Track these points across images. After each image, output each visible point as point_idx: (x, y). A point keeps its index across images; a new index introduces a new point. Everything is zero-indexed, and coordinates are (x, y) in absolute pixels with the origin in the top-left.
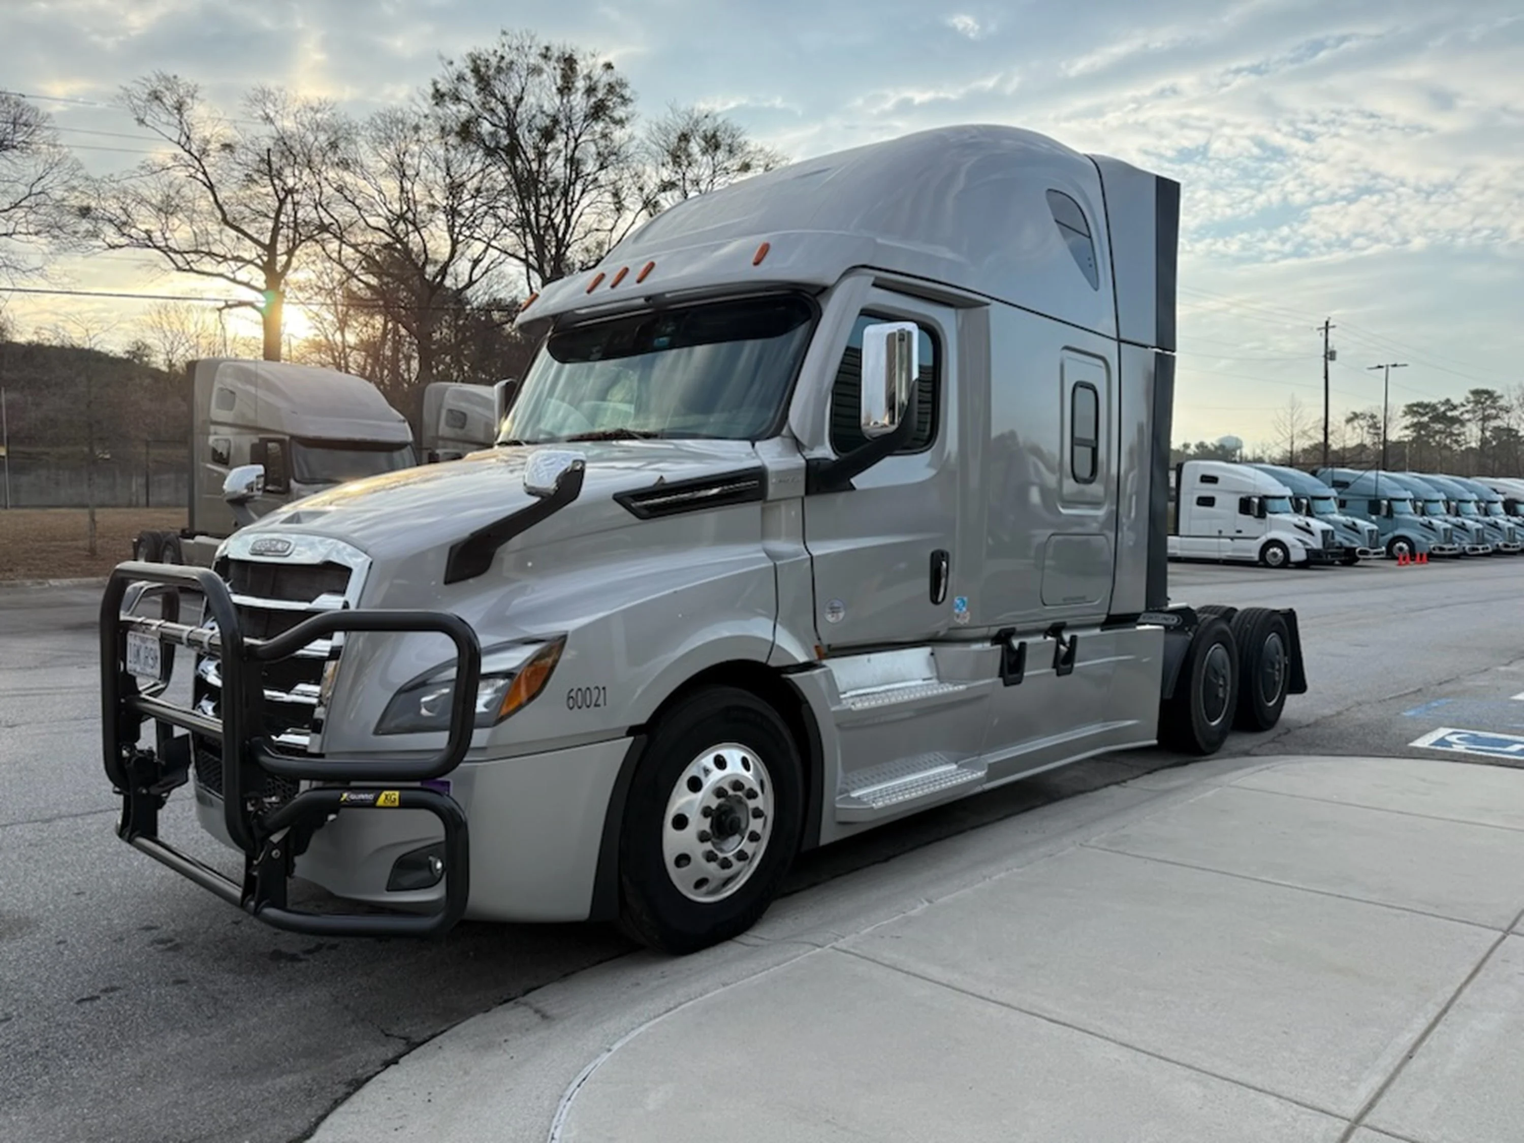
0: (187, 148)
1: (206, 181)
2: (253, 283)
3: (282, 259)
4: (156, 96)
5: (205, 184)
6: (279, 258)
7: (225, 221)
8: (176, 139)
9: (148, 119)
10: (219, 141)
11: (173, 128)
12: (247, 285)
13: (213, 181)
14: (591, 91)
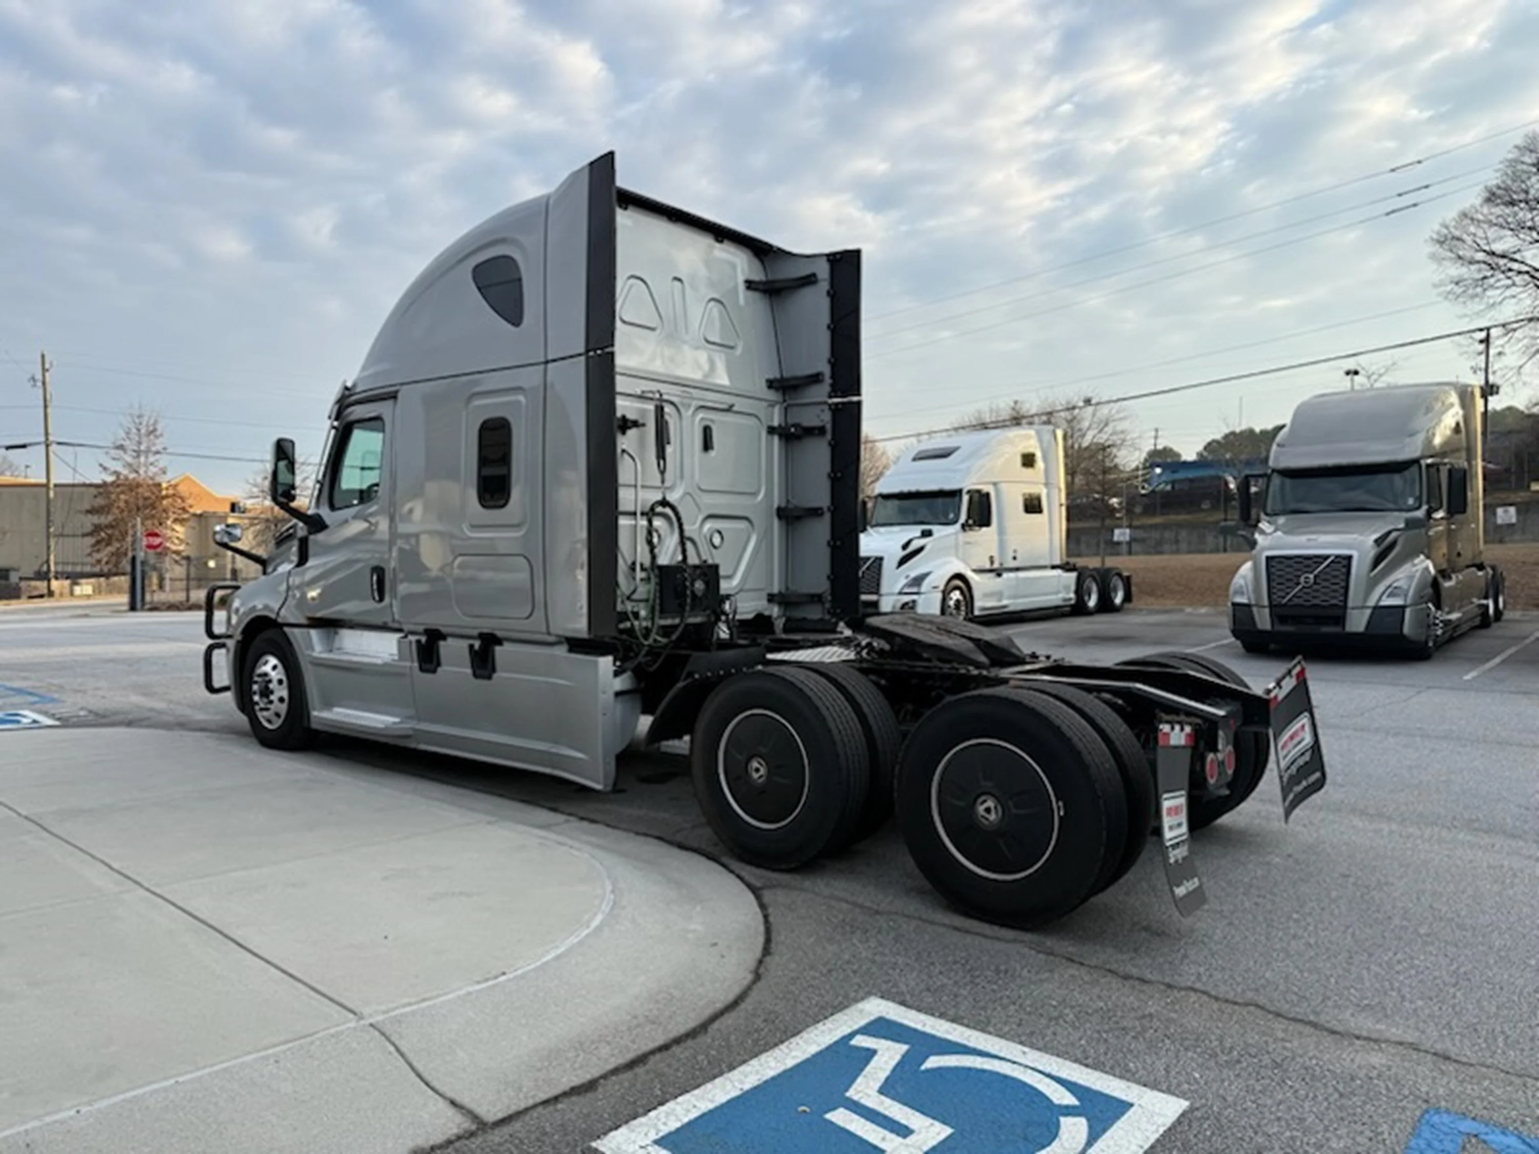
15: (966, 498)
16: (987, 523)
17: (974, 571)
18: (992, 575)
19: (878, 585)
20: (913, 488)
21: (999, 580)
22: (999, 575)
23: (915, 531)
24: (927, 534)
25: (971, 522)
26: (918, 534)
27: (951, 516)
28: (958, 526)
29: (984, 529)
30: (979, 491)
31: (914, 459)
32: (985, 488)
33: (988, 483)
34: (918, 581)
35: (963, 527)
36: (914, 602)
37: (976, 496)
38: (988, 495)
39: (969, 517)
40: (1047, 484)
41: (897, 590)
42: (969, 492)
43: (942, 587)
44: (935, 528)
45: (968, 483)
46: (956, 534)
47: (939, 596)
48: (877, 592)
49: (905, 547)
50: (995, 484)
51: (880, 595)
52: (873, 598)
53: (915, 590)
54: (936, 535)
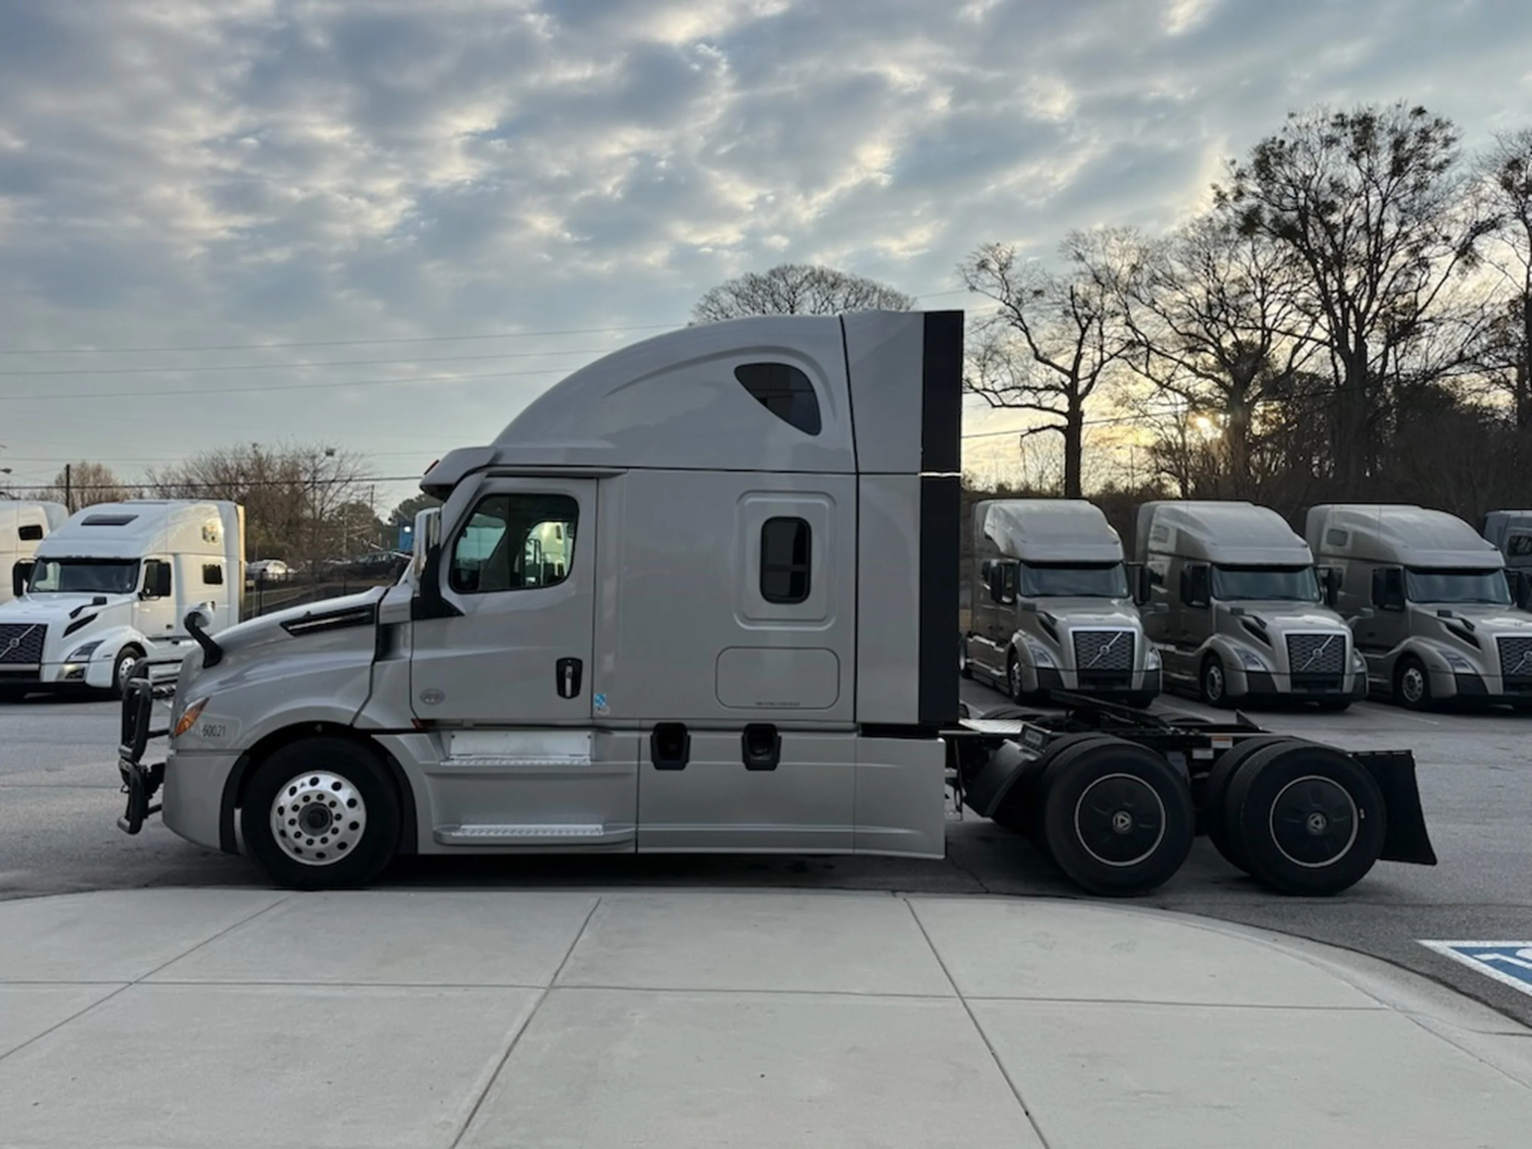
0: (1007, 301)
1: (1022, 326)
2: (1056, 408)
3: (1082, 386)
4: (983, 265)
5: (1021, 329)
6: (1081, 383)
7: (1038, 358)
8: (999, 297)
9: (978, 287)
10: (1030, 290)
11: (996, 288)
12: (1052, 410)
13: (1027, 325)
14: (1398, 144)
15: (143, 568)
16: (166, 592)
17: (150, 639)
18: (169, 643)
19: (41, 653)
20: (84, 555)
21: (175, 647)
22: (176, 643)
23: (85, 599)
24: (103, 601)
25: (148, 591)
26: (90, 602)
27: (128, 586)
28: (134, 595)
29: (163, 598)
30: (157, 561)
31: (83, 524)
32: (165, 559)
33: (166, 554)
34: (88, 649)
35: (141, 596)
36: (83, 670)
37: (156, 564)
38: (168, 565)
39: (145, 586)
40: (227, 556)
41: (63, 660)
42: (146, 561)
43: (115, 656)
44: (108, 596)
45: (148, 552)
46: (132, 602)
47: (111, 665)
48: (39, 661)
49: (74, 614)
50: (175, 555)
51: (41, 664)
52: (35, 667)
53: (85, 658)
54: (110, 603)
